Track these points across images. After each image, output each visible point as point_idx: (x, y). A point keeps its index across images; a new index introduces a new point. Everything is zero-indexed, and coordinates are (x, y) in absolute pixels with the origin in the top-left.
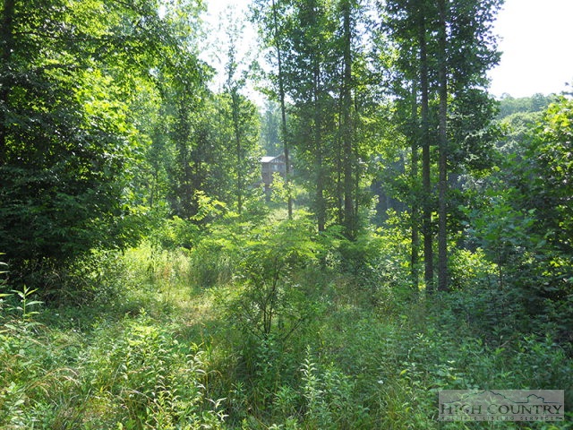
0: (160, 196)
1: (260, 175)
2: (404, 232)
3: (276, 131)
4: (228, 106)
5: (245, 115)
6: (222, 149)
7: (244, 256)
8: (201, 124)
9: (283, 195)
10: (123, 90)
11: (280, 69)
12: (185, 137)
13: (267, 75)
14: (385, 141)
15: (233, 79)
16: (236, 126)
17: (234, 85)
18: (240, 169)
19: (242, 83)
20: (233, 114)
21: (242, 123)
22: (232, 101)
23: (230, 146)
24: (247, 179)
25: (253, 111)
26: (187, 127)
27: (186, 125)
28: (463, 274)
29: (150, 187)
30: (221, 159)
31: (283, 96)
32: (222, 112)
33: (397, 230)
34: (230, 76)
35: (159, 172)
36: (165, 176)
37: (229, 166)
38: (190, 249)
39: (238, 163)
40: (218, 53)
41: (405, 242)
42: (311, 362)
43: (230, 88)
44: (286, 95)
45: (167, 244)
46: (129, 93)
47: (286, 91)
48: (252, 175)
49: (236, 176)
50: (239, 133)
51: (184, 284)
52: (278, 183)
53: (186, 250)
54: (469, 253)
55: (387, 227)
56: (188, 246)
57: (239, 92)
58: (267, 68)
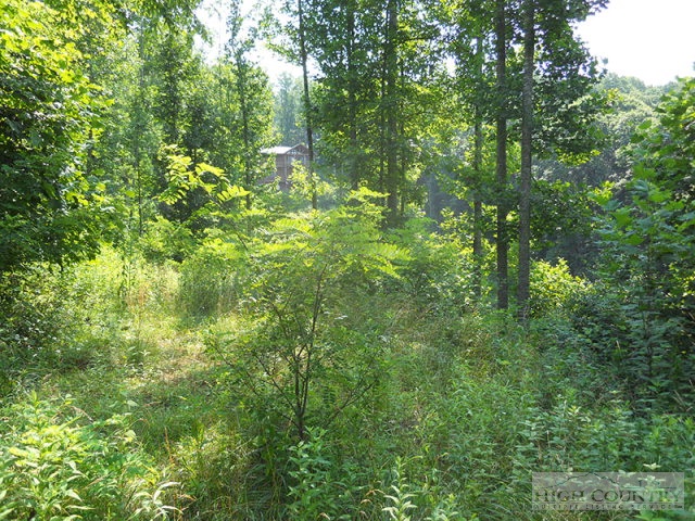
0: (143, 194)
1: (274, 166)
2: (463, 239)
3: (293, 115)
4: (232, 75)
5: (254, 87)
6: (224, 132)
7: (259, 272)
8: (196, 98)
9: (305, 191)
10: (64, 16)
11: (301, 20)
12: (174, 114)
13: (283, 28)
14: (440, 120)
15: (237, 38)
16: (242, 101)
17: (239, 46)
18: (249, 158)
19: (249, 45)
20: (239, 84)
21: (250, 97)
22: (236, 68)
23: (235, 128)
24: (258, 171)
25: (265, 82)
26: (175, 100)
27: (176, 98)
28: (540, 292)
29: (130, 181)
30: (222, 145)
31: (305, 58)
32: (223, 82)
33: (455, 237)
34: (234, 35)
35: (141, 162)
36: (150, 167)
37: (234, 154)
38: (181, 262)
39: (245, 150)
40: (217, 6)
41: (464, 252)
42: (403, 492)
43: (233, 51)
44: (309, 56)
45: (153, 256)
46: (73, 21)
47: (310, 51)
48: (264, 166)
49: (243, 168)
50: (246, 111)
51: (168, 312)
52: (300, 175)
53: (175, 263)
54: (547, 265)
55: (441, 232)
56: (178, 258)
57: (246, 56)
58: (284, 19)
